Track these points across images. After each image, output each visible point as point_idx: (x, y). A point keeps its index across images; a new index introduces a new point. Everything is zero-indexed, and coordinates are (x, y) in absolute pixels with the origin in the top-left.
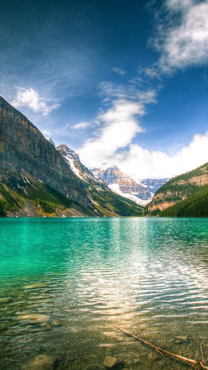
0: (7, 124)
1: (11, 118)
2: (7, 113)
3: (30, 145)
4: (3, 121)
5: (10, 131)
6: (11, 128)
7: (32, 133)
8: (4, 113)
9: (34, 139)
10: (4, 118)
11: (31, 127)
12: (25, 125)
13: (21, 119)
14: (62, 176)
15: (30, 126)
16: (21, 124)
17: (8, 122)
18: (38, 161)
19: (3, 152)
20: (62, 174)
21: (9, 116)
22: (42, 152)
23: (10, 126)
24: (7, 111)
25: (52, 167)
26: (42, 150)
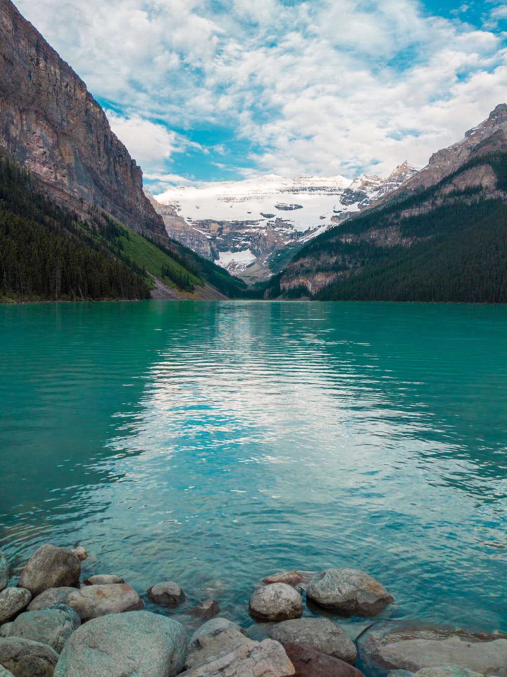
0: (49, 93)
1: (56, 79)
2: (46, 67)
3: (92, 146)
4: (40, 85)
5: (57, 110)
6: (57, 104)
7: (93, 118)
8: (41, 65)
9: (98, 133)
10: (43, 78)
11: (92, 105)
12: (82, 98)
13: (73, 83)
14: (145, 217)
15: (90, 101)
16: (75, 97)
17: (51, 89)
18: (106, 182)
19: (70, 162)
20: (144, 212)
21: (52, 75)
22: (110, 163)
23: (55, 100)
24: (47, 62)
25: (129, 195)
26: (109, 158)
